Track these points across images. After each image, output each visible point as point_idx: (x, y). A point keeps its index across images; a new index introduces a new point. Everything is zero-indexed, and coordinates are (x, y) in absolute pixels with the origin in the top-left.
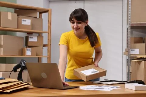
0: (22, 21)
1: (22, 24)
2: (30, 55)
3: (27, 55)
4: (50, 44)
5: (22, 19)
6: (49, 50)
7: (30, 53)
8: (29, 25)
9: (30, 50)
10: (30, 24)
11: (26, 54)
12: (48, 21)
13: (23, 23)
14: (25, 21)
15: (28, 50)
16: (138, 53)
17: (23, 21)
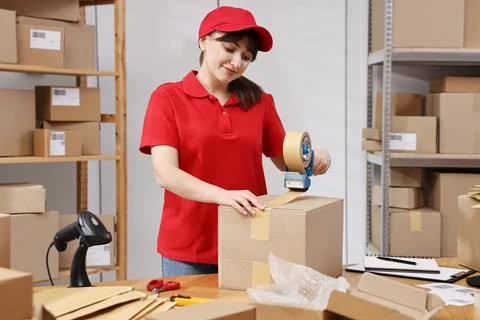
0: (32, 39)
1: (32, 46)
2: (63, 153)
3: (52, 154)
4: (125, 115)
5: (32, 31)
6: (121, 134)
7: (63, 147)
8: (55, 51)
9: (61, 137)
10: (57, 46)
11: (49, 152)
12: (116, 35)
13: (36, 43)
14: (43, 36)
15: (55, 138)
16: (413, 147)
17: (36, 35)
